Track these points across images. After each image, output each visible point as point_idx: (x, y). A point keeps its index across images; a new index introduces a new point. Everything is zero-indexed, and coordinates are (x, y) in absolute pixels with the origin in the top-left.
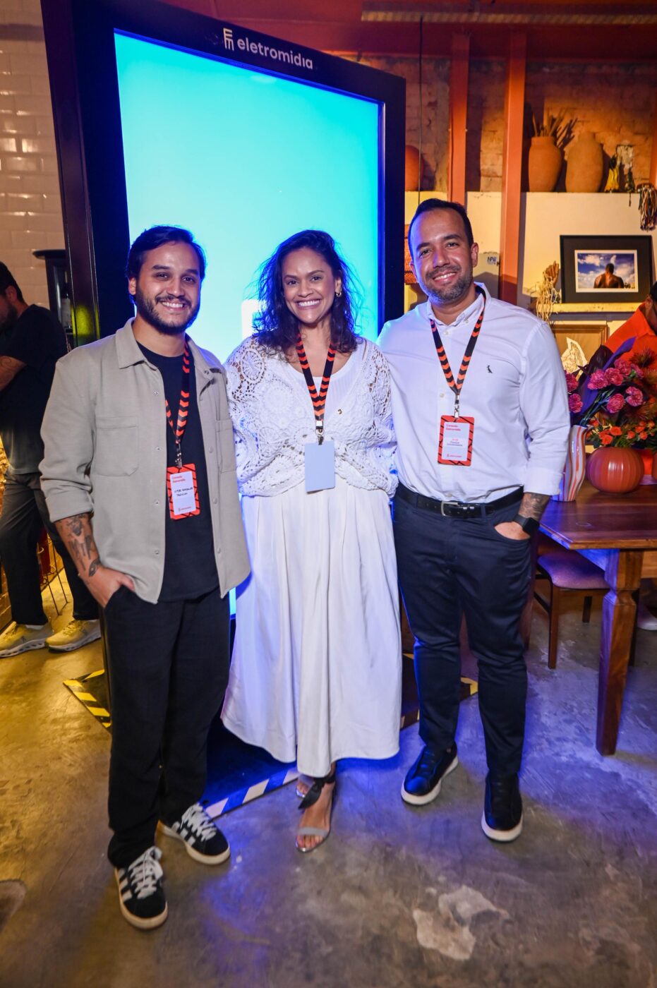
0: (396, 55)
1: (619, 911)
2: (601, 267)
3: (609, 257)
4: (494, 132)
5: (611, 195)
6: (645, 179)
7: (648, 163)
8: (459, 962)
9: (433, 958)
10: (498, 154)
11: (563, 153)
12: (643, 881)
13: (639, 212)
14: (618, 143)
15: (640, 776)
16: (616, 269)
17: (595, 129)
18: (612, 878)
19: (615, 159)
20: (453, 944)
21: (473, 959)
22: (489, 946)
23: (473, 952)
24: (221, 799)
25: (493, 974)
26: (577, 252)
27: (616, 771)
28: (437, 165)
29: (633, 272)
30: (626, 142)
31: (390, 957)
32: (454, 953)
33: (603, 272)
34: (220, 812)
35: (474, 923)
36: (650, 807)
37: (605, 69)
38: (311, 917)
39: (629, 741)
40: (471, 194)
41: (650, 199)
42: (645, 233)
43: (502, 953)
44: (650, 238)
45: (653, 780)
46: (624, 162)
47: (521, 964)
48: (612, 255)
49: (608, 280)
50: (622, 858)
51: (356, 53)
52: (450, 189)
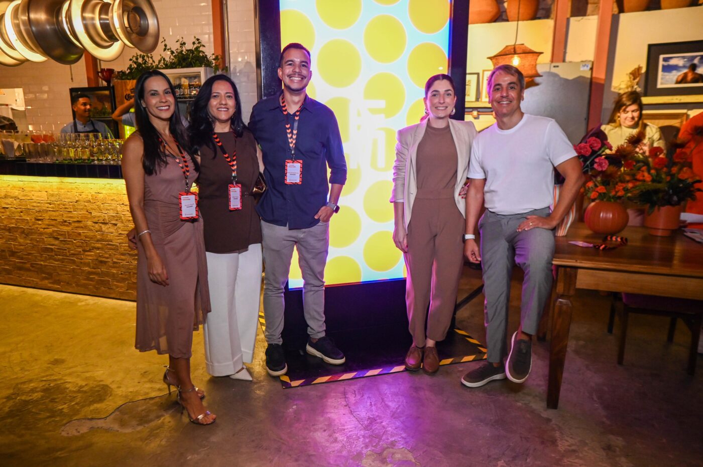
3: (692, 58)
16: (699, 67)
26: (662, 57)
33: (685, 71)
48: (696, 57)
49: (690, 77)
52: (555, 18)
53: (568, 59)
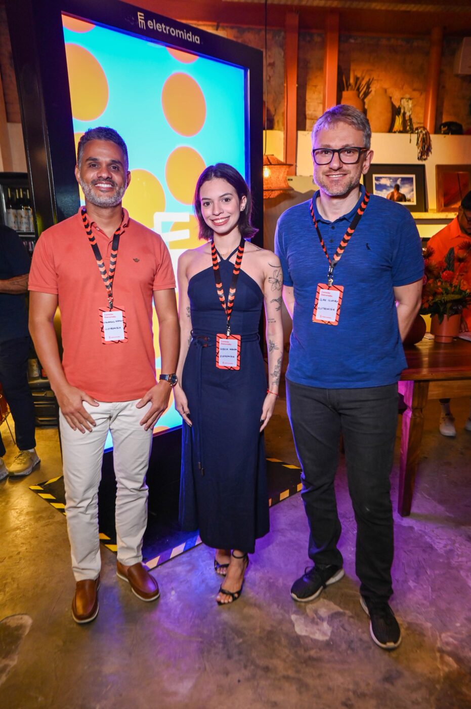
0: (245, 27)
1: (418, 606)
2: (391, 187)
3: (396, 180)
4: (316, 86)
5: (397, 135)
6: (420, 123)
7: (422, 111)
8: (322, 642)
9: (307, 641)
10: (318, 103)
11: (364, 103)
12: (431, 588)
13: (416, 147)
14: (402, 97)
15: (426, 527)
16: (401, 188)
17: (386, 86)
18: (413, 588)
19: (400, 108)
20: (318, 632)
21: (331, 639)
22: (340, 632)
23: (331, 635)
24: (155, 557)
25: (344, 646)
26: (374, 176)
27: (411, 525)
28: (275, 110)
29: (413, 190)
30: (408, 96)
31: (279, 642)
32: (318, 636)
33: (392, 190)
34: (155, 565)
35: (330, 619)
36: (433, 545)
37: (393, 42)
38: (225, 623)
39: (418, 507)
40: (300, 133)
41: (424, 138)
42: (420, 162)
43: (348, 634)
44: (423, 166)
45: (434, 529)
46: (406, 111)
47: (361, 640)
48: (398, 178)
49: (396, 196)
50: (418, 576)
51: (215, 24)
52: (286, 129)
53: (298, 174)
